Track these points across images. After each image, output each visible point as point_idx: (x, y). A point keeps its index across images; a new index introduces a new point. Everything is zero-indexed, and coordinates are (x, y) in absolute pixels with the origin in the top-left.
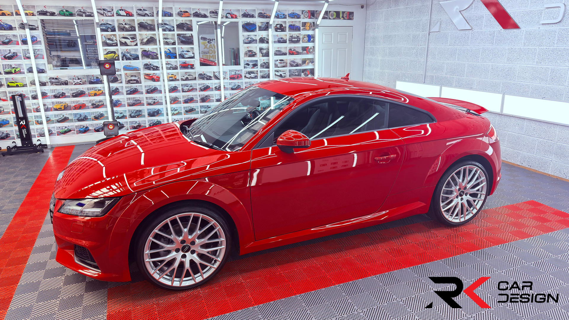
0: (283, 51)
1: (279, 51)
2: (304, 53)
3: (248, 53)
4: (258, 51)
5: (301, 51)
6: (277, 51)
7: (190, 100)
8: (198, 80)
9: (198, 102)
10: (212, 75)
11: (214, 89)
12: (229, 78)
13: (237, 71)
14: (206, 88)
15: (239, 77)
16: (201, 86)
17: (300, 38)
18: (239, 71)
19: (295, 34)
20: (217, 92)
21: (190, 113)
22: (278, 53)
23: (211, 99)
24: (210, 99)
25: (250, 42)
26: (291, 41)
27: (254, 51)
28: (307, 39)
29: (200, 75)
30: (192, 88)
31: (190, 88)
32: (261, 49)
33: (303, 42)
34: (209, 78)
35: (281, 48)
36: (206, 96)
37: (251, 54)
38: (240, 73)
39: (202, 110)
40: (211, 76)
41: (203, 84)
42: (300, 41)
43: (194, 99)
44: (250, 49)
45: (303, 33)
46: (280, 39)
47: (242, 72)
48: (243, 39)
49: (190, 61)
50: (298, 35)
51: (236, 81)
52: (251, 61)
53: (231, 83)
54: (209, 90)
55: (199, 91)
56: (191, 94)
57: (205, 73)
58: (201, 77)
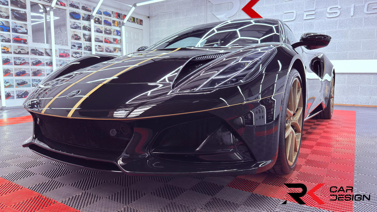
0: (101, 39)
1: (97, 38)
2: (115, 43)
3: (74, 36)
4: (82, 36)
5: (113, 41)
6: (96, 38)
7: (22, 73)
8: (30, 55)
9: (30, 76)
10: (44, 52)
11: (45, 64)
12: (58, 56)
13: (65, 50)
14: (38, 63)
15: (67, 55)
16: (33, 61)
17: (111, 32)
18: (67, 50)
19: (108, 27)
20: (48, 68)
21: (22, 86)
22: (97, 40)
23: (43, 74)
24: (41, 73)
25: (76, 28)
26: (106, 33)
27: (79, 35)
28: (116, 32)
29: (32, 50)
30: (24, 61)
31: (23, 62)
32: (84, 35)
33: (113, 35)
34: (41, 54)
35: (99, 36)
36: (38, 70)
37: (77, 38)
38: (67, 52)
39: (34, 83)
40: (42, 53)
41: (35, 59)
42: (111, 33)
43: (27, 73)
44: (76, 33)
45: (114, 28)
46: (98, 30)
47: (69, 52)
48: (70, 24)
49: (23, 36)
50: (110, 29)
51: (64, 59)
52: (78, 44)
53: (61, 60)
54: (40, 65)
55: (31, 66)
56: (23, 68)
57: (37, 49)
58: (33, 52)
